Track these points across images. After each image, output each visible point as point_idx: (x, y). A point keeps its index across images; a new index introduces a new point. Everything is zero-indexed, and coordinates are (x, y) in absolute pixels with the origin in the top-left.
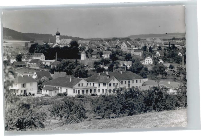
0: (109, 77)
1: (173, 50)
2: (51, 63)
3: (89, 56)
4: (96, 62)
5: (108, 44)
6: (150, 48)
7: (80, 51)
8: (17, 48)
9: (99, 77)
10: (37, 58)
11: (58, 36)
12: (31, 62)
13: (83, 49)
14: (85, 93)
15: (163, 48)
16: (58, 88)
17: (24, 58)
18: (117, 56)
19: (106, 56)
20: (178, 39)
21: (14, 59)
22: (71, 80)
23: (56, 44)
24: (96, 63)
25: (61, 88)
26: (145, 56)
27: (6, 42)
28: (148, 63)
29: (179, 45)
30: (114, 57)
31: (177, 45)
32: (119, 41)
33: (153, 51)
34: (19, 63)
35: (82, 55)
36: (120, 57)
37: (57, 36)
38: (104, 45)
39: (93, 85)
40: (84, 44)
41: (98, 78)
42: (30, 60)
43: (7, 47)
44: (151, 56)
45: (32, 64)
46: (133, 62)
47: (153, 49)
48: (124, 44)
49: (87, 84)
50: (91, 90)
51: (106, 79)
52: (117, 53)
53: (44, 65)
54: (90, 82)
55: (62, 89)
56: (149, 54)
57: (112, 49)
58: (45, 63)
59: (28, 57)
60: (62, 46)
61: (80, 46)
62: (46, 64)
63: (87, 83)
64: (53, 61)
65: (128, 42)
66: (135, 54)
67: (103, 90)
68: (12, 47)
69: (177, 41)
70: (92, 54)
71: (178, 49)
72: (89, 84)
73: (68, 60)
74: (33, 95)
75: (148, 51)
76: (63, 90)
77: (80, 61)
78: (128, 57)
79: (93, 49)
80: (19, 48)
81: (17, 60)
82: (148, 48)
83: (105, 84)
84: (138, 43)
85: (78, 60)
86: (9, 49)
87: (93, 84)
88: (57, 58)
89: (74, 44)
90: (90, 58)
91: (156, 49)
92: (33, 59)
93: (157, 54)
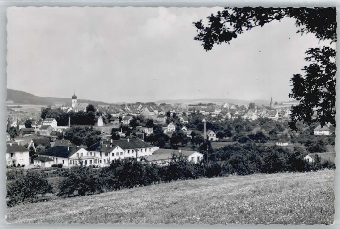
0: (113, 146)
1: (197, 116)
2: (63, 129)
3: (106, 122)
4: (114, 128)
5: (129, 109)
6: (174, 114)
7: (96, 117)
8: (32, 114)
9: (101, 146)
10: (48, 124)
11: (75, 100)
12: (41, 129)
13: (99, 114)
14: (84, 164)
15: (187, 114)
16: (54, 158)
17: (34, 124)
18: (138, 121)
19: (126, 122)
20: (204, 105)
21: (23, 125)
22: (68, 150)
23: (71, 109)
24: (114, 130)
25: (57, 158)
26: (168, 122)
27: (21, 107)
28: (170, 130)
29: (204, 111)
30: (134, 123)
31: (202, 111)
32: (141, 105)
33: (177, 117)
34: (28, 129)
35: (99, 121)
36: (142, 124)
37: (73, 100)
38: (124, 110)
39: (95, 155)
40: (103, 109)
41: (99, 147)
42: (40, 126)
43: (21, 112)
44: (174, 122)
45: (43, 130)
46: (154, 129)
47: (177, 115)
48: (146, 109)
49: (88, 154)
50: (91, 161)
51: (109, 148)
52: (138, 119)
53: (56, 132)
54: (91, 152)
55: (58, 160)
56: (172, 120)
57: (132, 114)
58: (57, 129)
59: (39, 123)
60: (76, 111)
61: (98, 110)
62: (58, 131)
63: (87, 152)
64: (66, 127)
65: (151, 107)
66: (158, 120)
67: (105, 160)
68: (26, 112)
69: (202, 107)
70: (111, 119)
71: (203, 115)
72: (89, 154)
73: (78, 126)
74: (23, 166)
75: (171, 117)
76: (60, 161)
77: (97, 127)
78: (150, 123)
79: (112, 114)
80: (34, 113)
81: (25, 126)
82: (172, 114)
83: (107, 154)
84: (162, 108)
85: (94, 127)
86: (23, 114)
87: (94, 153)
88: (71, 124)
89: (91, 108)
90: (107, 124)
91: (180, 115)
92: (44, 125)
93: (181, 120)
